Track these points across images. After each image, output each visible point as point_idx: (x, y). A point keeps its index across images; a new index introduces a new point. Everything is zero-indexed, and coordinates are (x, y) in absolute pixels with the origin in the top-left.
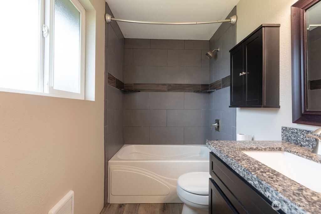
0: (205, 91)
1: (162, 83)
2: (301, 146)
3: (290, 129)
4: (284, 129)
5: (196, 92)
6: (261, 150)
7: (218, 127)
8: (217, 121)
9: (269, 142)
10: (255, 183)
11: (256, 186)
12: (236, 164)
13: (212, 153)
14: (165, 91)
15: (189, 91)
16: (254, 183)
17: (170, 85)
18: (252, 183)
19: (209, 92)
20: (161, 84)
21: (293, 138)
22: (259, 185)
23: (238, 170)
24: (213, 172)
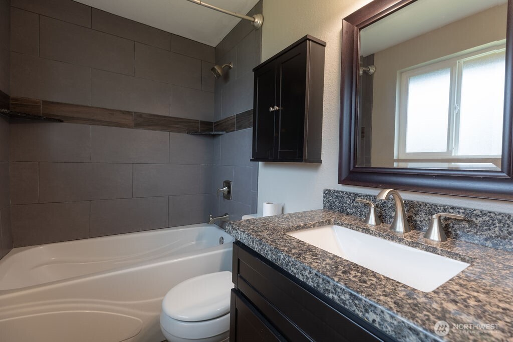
0: (207, 133)
1: (123, 110)
2: (348, 214)
3: (334, 192)
4: (327, 192)
5: (191, 134)
6: (310, 227)
7: (229, 192)
8: (227, 184)
9: (312, 213)
10: (343, 297)
11: (345, 304)
12: (299, 264)
13: (238, 244)
14: (129, 127)
15: (179, 131)
16: (339, 297)
17: (140, 115)
18: (336, 297)
19: (214, 136)
20: (121, 111)
21: (337, 204)
22: (351, 301)
23: (303, 275)
24: (241, 277)
